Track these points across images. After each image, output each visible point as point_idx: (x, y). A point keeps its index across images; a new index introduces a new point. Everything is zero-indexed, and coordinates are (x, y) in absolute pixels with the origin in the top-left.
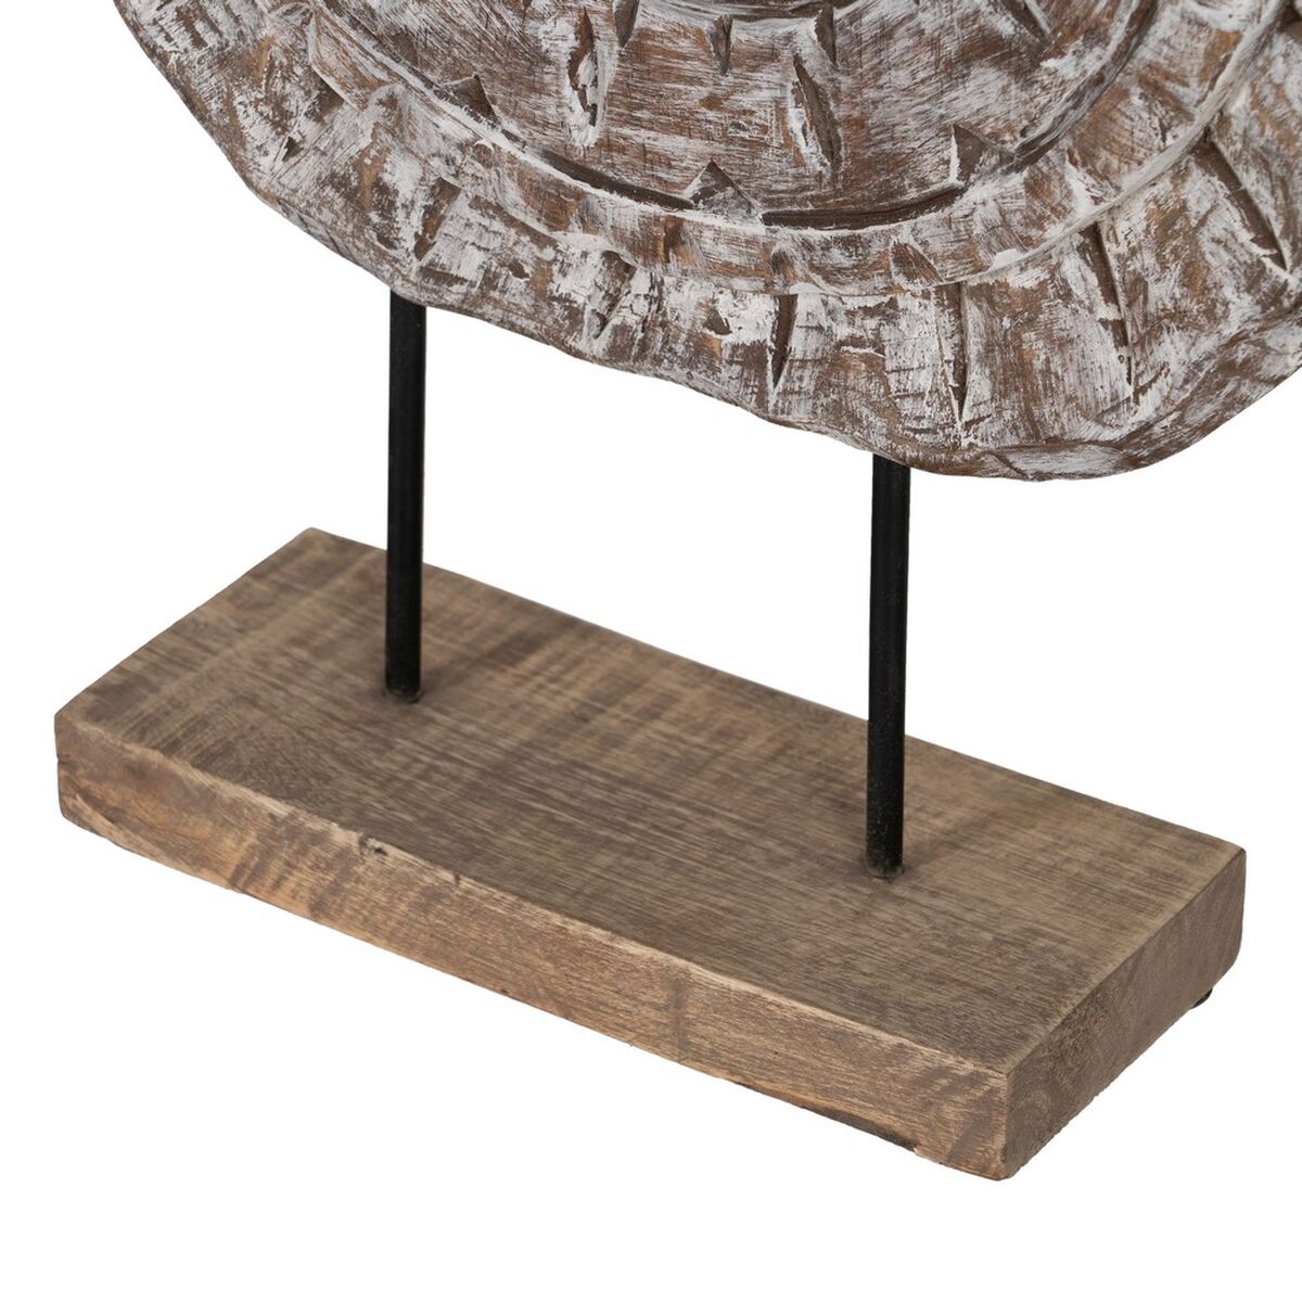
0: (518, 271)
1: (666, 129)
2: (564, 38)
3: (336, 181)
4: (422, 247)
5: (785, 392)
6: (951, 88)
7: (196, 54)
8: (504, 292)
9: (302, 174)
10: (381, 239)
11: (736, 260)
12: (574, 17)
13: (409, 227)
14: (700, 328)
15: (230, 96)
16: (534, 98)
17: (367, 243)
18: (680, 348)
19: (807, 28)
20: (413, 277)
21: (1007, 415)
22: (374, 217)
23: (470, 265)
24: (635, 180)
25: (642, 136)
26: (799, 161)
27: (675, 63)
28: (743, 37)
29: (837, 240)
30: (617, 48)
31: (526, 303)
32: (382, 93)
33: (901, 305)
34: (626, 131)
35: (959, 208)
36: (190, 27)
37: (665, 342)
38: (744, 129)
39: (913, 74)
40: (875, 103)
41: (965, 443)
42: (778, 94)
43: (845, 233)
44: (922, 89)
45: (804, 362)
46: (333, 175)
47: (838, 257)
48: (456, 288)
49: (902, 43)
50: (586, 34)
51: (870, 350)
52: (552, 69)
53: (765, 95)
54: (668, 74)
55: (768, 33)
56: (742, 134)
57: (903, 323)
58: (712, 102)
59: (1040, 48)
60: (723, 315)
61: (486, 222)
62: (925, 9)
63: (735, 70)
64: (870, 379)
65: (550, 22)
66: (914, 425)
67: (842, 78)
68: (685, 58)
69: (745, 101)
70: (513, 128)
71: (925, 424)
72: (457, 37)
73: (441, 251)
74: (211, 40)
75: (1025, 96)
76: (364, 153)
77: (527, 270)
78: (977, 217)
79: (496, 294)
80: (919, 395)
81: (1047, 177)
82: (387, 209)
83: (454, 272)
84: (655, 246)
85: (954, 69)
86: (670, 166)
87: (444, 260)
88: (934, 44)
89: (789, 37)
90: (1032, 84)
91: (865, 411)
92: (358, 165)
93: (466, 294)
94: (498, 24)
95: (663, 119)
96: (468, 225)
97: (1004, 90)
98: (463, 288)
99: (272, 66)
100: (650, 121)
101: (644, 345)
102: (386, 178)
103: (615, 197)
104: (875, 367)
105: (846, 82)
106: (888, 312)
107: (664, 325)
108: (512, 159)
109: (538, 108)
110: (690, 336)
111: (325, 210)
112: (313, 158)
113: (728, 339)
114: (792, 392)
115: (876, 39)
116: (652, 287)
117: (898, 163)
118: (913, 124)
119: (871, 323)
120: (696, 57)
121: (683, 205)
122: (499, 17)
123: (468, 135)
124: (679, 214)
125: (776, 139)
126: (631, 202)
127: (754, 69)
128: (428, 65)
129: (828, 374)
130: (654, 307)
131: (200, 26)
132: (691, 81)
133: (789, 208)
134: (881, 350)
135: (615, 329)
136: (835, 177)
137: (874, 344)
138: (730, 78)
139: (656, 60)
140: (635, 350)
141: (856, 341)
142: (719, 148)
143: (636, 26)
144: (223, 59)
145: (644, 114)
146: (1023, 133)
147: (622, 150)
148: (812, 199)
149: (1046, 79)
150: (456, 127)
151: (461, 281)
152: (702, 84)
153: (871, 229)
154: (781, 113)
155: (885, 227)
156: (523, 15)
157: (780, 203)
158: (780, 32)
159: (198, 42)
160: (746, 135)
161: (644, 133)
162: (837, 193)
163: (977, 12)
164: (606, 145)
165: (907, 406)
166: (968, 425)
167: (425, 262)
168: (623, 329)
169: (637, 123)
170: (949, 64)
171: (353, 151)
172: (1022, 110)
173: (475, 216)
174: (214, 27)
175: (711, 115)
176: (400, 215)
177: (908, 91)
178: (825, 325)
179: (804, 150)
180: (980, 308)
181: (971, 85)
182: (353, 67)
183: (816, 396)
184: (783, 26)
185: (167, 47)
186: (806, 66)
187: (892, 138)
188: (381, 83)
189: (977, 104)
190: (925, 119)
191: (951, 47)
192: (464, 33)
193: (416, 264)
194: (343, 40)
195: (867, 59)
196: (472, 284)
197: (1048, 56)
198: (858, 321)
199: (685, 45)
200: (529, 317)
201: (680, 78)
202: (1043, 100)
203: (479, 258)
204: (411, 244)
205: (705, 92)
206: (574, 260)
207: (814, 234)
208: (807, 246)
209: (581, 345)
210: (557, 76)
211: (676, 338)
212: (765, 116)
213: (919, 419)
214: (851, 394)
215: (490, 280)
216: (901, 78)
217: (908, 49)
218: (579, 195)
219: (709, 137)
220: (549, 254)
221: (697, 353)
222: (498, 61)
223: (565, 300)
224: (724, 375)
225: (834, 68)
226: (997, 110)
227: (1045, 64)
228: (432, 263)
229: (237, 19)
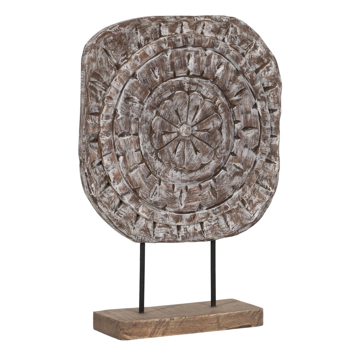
0: (168, 233)
1: (194, 201)
2: (179, 194)
3: (142, 230)
4: (154, 235)
5: (206, 235)
6: (232, 181)
7: (121, 218)
8: (167, 236)
9: (137, 231)
10: (150, 235)
11: (203, 217)
12: (180, 191)
13: (152, 233)
14: (194, 231)
15: (127, 222)
16: (175, 204)
17: (149, 236)
18: (192, 235)
19: (211, 180)
20: (155, 239)
21: (238, 224)
22: (148, 233)
23: (161, 235)
24: (189, 210)
25: (190, 204)
26: (212, 199)
27: (194, 192)
28: (204, 185)
29: (217, 208)
30: (186, 193)
31: (171, 237)
32: (152, 213)
33: (219, 217)
34: (188, 204)
35: (233, 197)
36: (119, 215)
37: (189, 235)
38: (204, 197)
39: (227, 181)
40: (222, 187)
41: (233, 231)
42: (209, 191)
43: (218, 206)
44: (228, 182)
45: (207, 231)
46: (141, 229)
47: (217, 210)
48: (160, 238)
49: (225, 177)
50: (181, 192)
51: (218, 224)
52: (177, 199)
53: (207, 191)
54: (194, 194)
55: (207, 183)
56: (204, 198)
57: (219, 220)
58: (200, 195)
59: (243, 172)
60: (196, 228)
61: (161, 229)
62: (228, 172)
63: (203, 190)
64: (219, 228)
65: (177, 192)
66: (225, 231)
67: (217, 185)
68: (196, 190)
69: (204, 193)
70: (172, 210)
71: (227, 231)
72: (164, 200)
73: (156, 235)
74: (122, 216)
75: (242, 178)
76: (145, 225)
77: (169, 232)
78: (235, 197)
79: (167, 237)
80: (224, 228)
81: (245, 188)
82: (149, 231)
83: (159, 237)
84: (192, 219)
85: (232, 179)
86: (194, 207)
87: (157, 236)
88: (229, 176)
89: (210, 182)
90: (242, 176)
91: (219, 232)
92: (144, 226)
93: (163, 239)
94: (170, 196)
95: (193, 200)
96: (158, 230)
97: (239, 179)
98: (162, 238)
99: (131, 217)
100: (191, 201)
101: (186, 237)
102: (148, 227)
103: (186, 214)
104: (219, 226)
105: (218, 185)
106: (217, 219)
107: (188, 233)
108: (172, 214)
109: (175, 205)
110: (193, 232)
111: (142, 234)
112: (137, 228)
113: (197, 231)
114: (208, 235)
115: (222, 178)
116: (184, 229)
117: (225, 194)
118: (227, 188)
119: (217, 221)
120: (198, 190)
121: (195, 212)
122: (170, 194)
123: (165, 213)
124: (195, 213)
125: (209, 197)
126: (188, 214)
127: (205, 188)
128: (159, 205)
129: (213, 230)
130: (186, 231)
131: (120, 215)
132: (197, 193)
133: (211, 206)
134: (219, 224)
135: (181, 236)
136: (217, 199)
137: (218, 223)
138: (202, 191)
139: (192, 192)
140: (185, 238)
141: (215, 224)
142: (201, 201)
143: (189, 189)
144: (125, 218)
145: (191, 200)
146: (241, 183)
147: (187, 207)
148: (214, 203)
149: (244, 175)
150: (163, 213)
151: (161, 237)
152: (198, 193)
153: (221, 205)
154: (209, 193)
155: (223, 204)
156: (173, 193)
157: (209, 206)
158: (209, 182)
159: (121, 217)
160: (205, 198)
161: (191, 203)
162: (217, 201)
163: (235, 170)
164: (185, 207)
165: (224, 229)
166: (232, 229)
167: (155, 237)
168: (182, 236)
169: (190, 202)
170: (232, 178)
171: (143, 225)
172: (241, 180)
173: (159, 229)
174: (122, 214)
175: (200, 197)
176: (150, 231)
177: (226, 183)
178: (210, 224)
179: (212, 197)
180: (229, 214)
181: (234, 180)
182: (148, 210)
183: (212, 233)
184: (208, 181)
185: (118, 219)
186: (212, 186)
187: (224, 191)
188: (152, 210)
189: (235, 182)
190: (229, 186)
191: (232, 175)
192: (165, 199)
193: (154, 238)
194: (147, 206)
195: (221, 181)
196: (163, 237)
197: (244, 172)
198: (215, 221)
199: (196, 189)
200: (171, 238)
201: (195, 194)
202: (244, 178)
203: (162, 234)
204: (153, 235)
205: (199, 194)
206: (174, 229)
207: (214, 209)
208: (213, 210)
209: (178, 240)
210: (178, 200)
211: (191, 234)
212: (207, 194)
213: (226, 230)
214: (217, 231)
215: (165, 236)
216: (225, 182)
217: (226, 178)
218: (181, 216)
219: (200, 200)
220: (171, 229)
221: (194, 234)
222: (170, 201)
223: (174, 235)
224: (199, 236)
225: (216, 184)
226: (238, 181)
227: (244, 173)
228: (156, 237)
229: (124, 212)
